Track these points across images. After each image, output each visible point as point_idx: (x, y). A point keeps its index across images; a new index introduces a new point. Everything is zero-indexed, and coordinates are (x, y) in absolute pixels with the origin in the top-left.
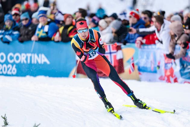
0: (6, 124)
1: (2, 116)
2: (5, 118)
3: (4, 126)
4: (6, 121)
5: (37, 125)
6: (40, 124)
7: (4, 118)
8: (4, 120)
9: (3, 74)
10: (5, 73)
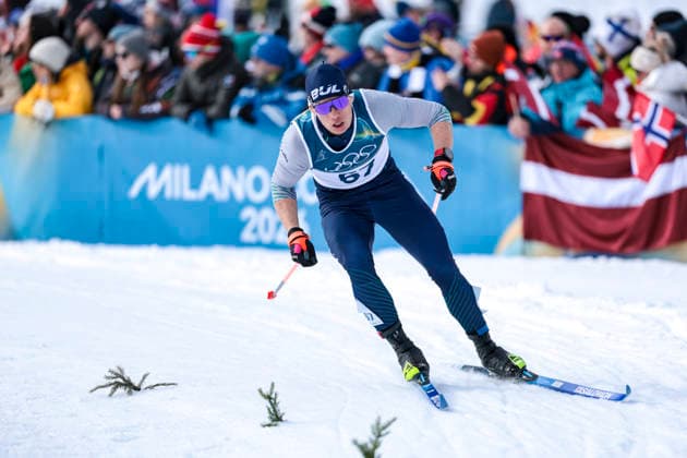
0: (276, 418)
1: (260, 391)
2: (273, 396)
3: (269, 425)
4: (274, 408)
5: (383, 422)
6: (394, 420)
7: (269, 398)
8: (267, 402)
9: (259, 244)
10: (267, 238)
